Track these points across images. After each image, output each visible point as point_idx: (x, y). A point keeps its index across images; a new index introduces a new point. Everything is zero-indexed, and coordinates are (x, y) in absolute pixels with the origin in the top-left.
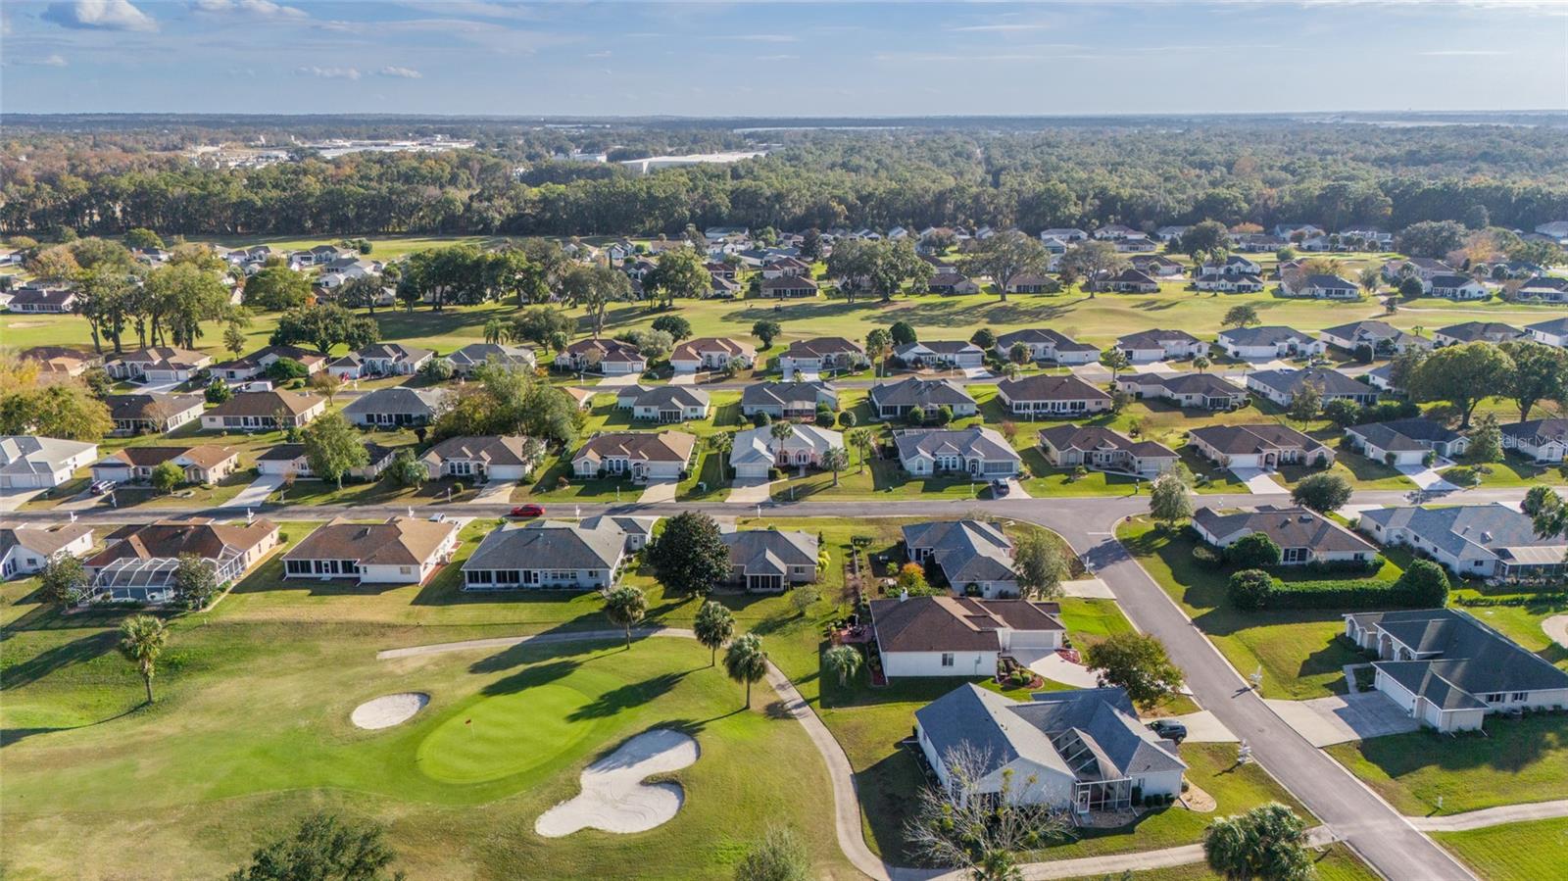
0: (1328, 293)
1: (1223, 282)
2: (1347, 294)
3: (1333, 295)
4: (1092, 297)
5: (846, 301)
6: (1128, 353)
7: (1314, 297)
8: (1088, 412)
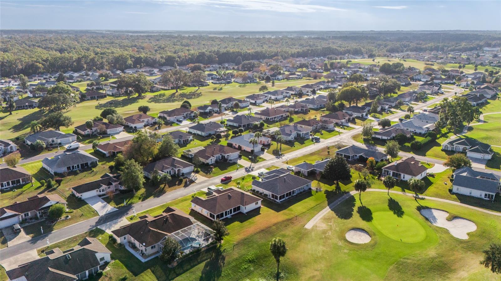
0: (251, 81)
1: (223, 81)
2: (255, 81)
3: (252, 82)
4: (199, 88)
5: (127, 97)
6: (256, 102)
7: (248, 83)
8: (284, 117)
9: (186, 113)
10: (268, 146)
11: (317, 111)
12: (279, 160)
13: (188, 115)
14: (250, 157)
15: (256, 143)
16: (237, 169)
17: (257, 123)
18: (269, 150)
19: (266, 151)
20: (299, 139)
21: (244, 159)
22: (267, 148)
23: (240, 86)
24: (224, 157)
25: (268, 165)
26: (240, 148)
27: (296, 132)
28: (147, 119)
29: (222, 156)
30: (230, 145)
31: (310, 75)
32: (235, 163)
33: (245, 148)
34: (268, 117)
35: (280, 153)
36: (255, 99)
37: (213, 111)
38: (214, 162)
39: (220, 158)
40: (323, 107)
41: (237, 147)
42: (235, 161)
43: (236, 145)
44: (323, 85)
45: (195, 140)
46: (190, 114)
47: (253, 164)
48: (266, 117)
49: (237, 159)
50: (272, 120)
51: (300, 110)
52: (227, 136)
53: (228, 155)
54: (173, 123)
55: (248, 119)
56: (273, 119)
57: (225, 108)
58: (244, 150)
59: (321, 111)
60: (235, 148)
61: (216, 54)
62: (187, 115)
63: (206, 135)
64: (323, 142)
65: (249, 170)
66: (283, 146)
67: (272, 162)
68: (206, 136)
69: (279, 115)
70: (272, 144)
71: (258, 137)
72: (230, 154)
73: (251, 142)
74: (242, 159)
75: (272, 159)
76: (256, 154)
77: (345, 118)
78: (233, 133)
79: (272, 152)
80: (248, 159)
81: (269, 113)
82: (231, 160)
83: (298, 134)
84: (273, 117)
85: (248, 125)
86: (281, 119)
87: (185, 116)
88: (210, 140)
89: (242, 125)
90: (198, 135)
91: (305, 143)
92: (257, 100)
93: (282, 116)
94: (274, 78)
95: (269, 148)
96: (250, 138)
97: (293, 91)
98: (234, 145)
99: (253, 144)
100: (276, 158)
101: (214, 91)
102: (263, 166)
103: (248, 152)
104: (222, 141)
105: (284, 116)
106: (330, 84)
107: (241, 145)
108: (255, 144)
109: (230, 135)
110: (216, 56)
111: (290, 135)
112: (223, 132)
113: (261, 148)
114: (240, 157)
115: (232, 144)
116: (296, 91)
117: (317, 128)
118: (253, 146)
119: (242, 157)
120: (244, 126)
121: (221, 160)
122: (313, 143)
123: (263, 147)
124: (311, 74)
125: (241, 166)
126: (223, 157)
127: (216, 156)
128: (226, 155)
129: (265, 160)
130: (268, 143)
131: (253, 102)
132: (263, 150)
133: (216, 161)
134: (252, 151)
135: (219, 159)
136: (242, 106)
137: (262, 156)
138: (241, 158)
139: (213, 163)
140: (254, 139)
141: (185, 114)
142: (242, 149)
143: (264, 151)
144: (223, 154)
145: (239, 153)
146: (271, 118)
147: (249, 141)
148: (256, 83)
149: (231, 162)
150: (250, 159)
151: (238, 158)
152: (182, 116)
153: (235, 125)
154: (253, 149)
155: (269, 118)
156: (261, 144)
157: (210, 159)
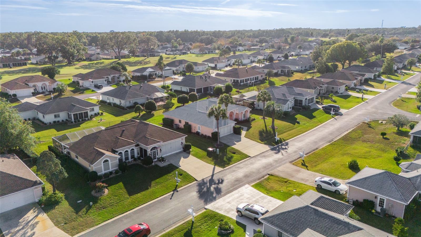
1: (177, 51)
6: (216, 65)
7: (206, 53)
8: (260, 81)
9: (112, 76)
10: (247, 123)
11: (303, 73)
12: (279, 156)
13: (116, 79)
14: (210, 149)
15: (224, 116)
16: (175, 190)
17: (220, 85)
18: (251, 130)
19: (244, 133)
20: (300, 109)
21: (196, 155)
22: (245, 128)
23: (197, 56)
24: (146, 151)
25: (258, 171)
26: (187, 129)
27: (293, 97)
28: (43, 83)
29: (141, 149)
30: (168, 123)
31: (273, 45)
32: (172, 168)
33: (197, 127)
34: (236, 79)
35: (277, 138)
36: (215, 62)
37: (156, 74)
38: (117, 168)
39: (136, 155)
40: (308, 69)
41: (182, 125)
42: (173, 162)
43: (180, 121)
44: (293, 51)
45: (105, 114)
46: (118, 78)
47: (218, 169)
48: (233, 79)
49: (177, 156)
50: (242, 84)
51: (280, 72)
52: (167, 107)
53: (154, 148)
54: (87, 89)
55: (206, 81)
56: (245, 83)
57: (173, 71)
58: (198, 133)
59: (309, 73)
60: (178, 129)
61: (175, 34)
62: (113, 78)
63: (128, 104)
64: (347, 114)
65: (209, 189)
66: (278, 123)
67: (264, 161)
68: (128, 107)
69: (252, 77)
70: (254, 120)
71: (226, 105)
72: (161, 143)
73: (211, 114)
74: (191, 156)
75: (263, 155)
76: (225, 142)
77: (357, 79)
78: (179, 102)
79: (257, 135)
80: (205, 153)
81: (238, 74)
82: (162, 159)
83: (296, 101)
84: (244, 79)
85: (206, 89)
86: (256, 82)
87: (110, 80)
88: (134, 114)
89: (196, 89)
90: (115, 105)
91: (315, 117)
92: (218, 63)
93: (257, 78)
94: (235, 49)
95: (249, 128)
96: (209, 105)
97: (262, 55)
98: (177, 122)
99: (217, 118)
100: (272, 149)
101: (166, 60)
102: (246, 176)
103: (205, 137)
104: (155, 115)
105: (260, 78)
106: (302, 50)
107: (190, 123)
108: (221, 119)
109: (173, 104)
110: (175, 36)
111: (285, 101)
112: (161, 99)
113: (234, 128)
114: (186, 150)
115: (172, 121)
116: (265, 55)
117: (321, 92)
118: (218, 124)
119: (193, 149)
120: (199, 91)
121: (139, 158)
122: (330, 116)
123: (238, 126)
124: (275, 45)
125: (187, 178)
126: (143, 152)
127: (122, 150)
128: (149, 148)
129: (247, 156)
130: (244, 117)
131: (213, 65)
132: (237, 132)
133: (122, 165)
134: (215, 135)
135: (133, 157)
136: (198, 70)
137: (237, 146)
138: (189, 153)
139: (111, 170)
140: (219, 108)
141: (110, 78)
142: (193, 131)
143: (239, 134)
144: (143, 146)
145: (184, 141)
146: (241, 81)
147: (208, 112)
148: (215, 53)
149: (162, 164)
150: (210, 154)
151: (180, 152)
152: (104, 79)
153: (185, 89)
154: (216, 130)
155: (238, 81)
156: (231, 119)
157: (103, 159)
